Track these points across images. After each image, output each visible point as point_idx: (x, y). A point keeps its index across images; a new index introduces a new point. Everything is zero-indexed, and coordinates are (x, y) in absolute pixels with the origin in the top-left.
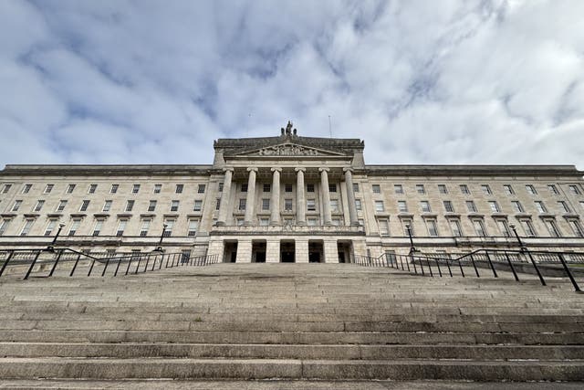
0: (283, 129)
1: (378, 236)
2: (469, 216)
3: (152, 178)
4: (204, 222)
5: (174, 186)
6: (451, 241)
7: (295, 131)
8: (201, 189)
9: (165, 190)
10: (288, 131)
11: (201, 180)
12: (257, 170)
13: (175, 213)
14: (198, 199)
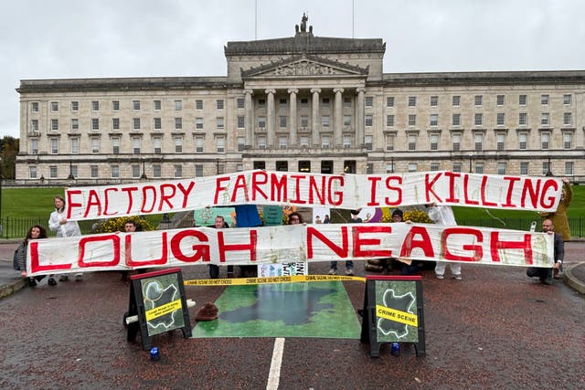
0: (297, 27)
1: (383, 152)
2: (473, 130)
3: (170, 93)
4: (230, 140)
5: (192, 101)
6: (448, 154)
7: (311, 28)
8: (220, 105)
9: (186, 107)
10: (303, 29)
11: (217, 95)
12: (274, 92)
13: (201, 131)
14: (219, 115)
